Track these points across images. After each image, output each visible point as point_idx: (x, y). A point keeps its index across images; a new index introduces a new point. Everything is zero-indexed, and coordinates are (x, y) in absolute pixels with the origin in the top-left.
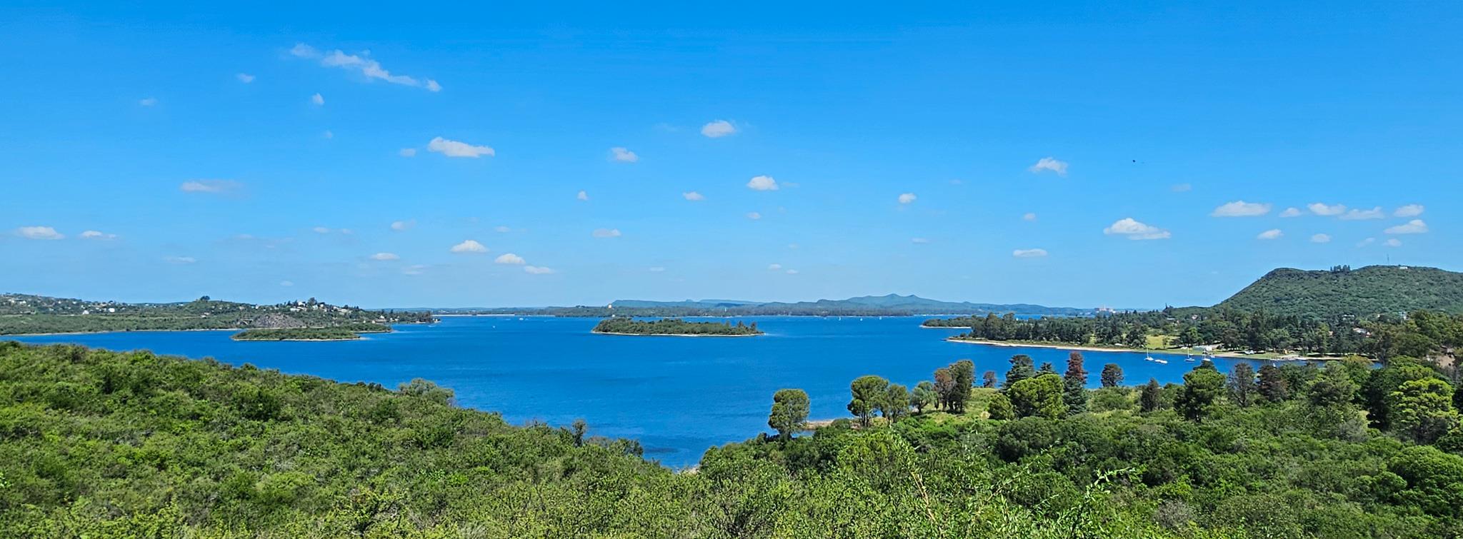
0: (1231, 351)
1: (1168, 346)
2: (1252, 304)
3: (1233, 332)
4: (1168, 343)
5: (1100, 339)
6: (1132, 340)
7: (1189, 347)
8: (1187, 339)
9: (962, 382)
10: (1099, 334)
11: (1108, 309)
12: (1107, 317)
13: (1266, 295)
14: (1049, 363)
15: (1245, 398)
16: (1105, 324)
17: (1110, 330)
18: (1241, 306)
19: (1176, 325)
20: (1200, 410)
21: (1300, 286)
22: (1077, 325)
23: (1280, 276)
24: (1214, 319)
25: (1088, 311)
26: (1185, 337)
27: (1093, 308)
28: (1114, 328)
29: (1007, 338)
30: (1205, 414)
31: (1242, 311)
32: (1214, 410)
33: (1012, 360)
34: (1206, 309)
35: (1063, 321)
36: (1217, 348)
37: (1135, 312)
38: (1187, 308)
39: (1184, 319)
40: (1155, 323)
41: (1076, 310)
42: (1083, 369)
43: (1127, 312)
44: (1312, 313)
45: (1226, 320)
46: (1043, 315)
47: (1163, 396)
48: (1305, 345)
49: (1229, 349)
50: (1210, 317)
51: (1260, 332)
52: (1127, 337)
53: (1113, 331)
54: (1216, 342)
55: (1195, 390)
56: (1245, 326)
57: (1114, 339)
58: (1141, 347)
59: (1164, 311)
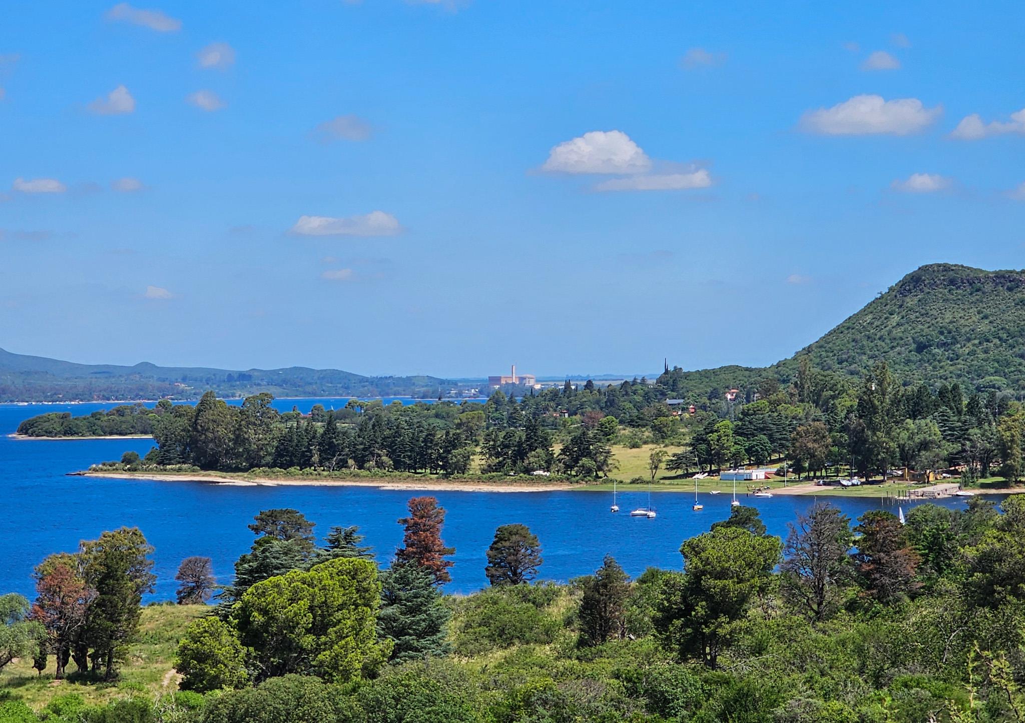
0: (808, 479)
1: (662, 472)
2: (864, 358)
3: (817, 432)
4: (663, 465)
5: (495, 461)
6: (576, 461)
7: (711, 473)
8: (709, 452)
9: (112, 591)
10: (494, 447)
11: (522, 379)
12: (519, 399)
13: (897, 333)
14: (349, 529)
15: (822, 597)
16: (512, 420)
17: (520, 433)
18: (840, 362)
19: (687, 415)
20: (714, 634)
21: (974, 310)
22: (439, 422)
23: (931, 285)
24: (773, 397)
25: (469, 384)
26: (704, 446)
27: (486, 376)
28: (531, 428)
29: (252, 463)
30: (728, 643)
31: (840, 376)
32: (748, 631)
33: (256, 523)
34: (759, 372)
35: (405, 413)
36: (778, 473)
37: (589, 385)
38: (714, 372)
39: (704, 400)
40: (635, 412)
41: (442, 382)
42: (441, 541)
43: (568, 386)
44: (997, 380)
45: (802, 401)
46: (352, 399)
47: (635, 602)
48: (974, 458)
49: (803, 475)
50: (766, 392)
51: (874, 430)
52: (564, 451)
53: (529, 438)
54: (775, 457)
55: (709, 582)
56: (843, 415)
57: (532, 458)
58: (597, 477)
59: (659, 381)
